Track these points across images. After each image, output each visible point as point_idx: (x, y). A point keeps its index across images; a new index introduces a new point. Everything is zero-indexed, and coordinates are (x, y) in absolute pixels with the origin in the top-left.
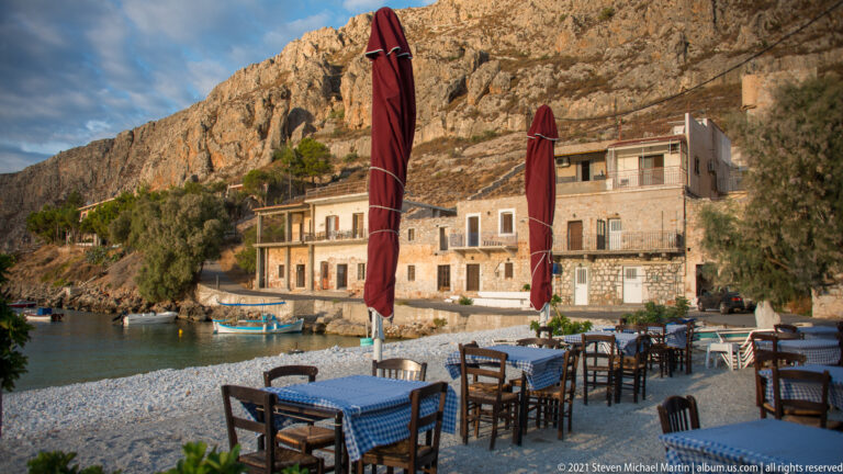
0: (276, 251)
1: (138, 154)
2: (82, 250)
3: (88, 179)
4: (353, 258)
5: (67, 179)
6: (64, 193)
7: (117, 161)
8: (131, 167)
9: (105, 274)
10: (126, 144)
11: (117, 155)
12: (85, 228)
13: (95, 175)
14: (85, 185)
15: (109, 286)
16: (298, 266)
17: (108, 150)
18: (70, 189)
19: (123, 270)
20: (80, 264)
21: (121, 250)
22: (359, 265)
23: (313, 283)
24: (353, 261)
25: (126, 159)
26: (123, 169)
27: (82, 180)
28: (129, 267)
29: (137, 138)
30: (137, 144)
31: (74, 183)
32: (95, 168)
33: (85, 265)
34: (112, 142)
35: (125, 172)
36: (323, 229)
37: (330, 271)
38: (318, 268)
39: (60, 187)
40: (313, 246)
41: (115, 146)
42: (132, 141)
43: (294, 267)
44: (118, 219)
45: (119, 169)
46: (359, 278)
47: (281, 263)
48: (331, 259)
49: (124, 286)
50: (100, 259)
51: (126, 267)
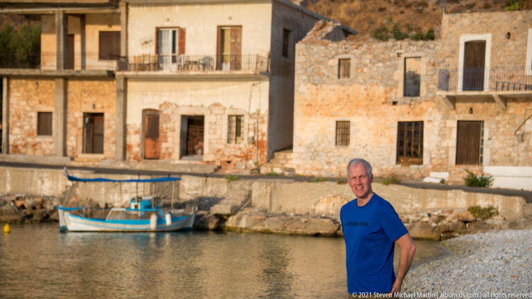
0: (31, 85)
4: (216, 105)
16: (86, 115)
22: (230, 117)
23: (126, 147)
24: (216, 111)
36: (151, 50)
37: (163, 125)
38: (135, 120)
40: (126, 79)
43: (76, 117)
46: (229, 141)
47: (44, 108)
48: (166, 104)
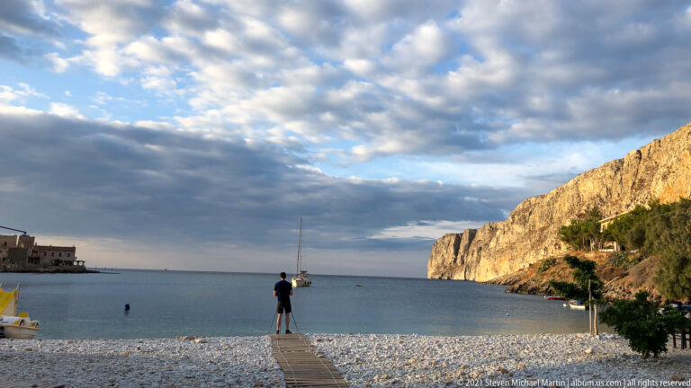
1: (647, 168)
2: (605, 255)
3: (603, 194)
5: (585, 197)
6: (585, 208)
7: (629, 178)
8: (642, 181)
9: (626, 275)
10: (634, 162)
11: (627, 172)
12: (605, 237)
13: (609, 190)
14: (601, 200)
15: (631, 285)
17: (618, 169)
18: (589, 204)
19: (641, 272)
20: (604, 267)
21: (638, 255)
25: (636, 175)
26: (634, 183)
27: (599, 196)
28: (647, 269)
29: (645, 155)
30: (645, 161)
31: (593, 199)
32: (609, 185)
33: (609, 267)
34: (622, 162)
35: (636, 186)
39: (580, 203)
41: (625, 165)
42: (640, 158)
44: (633, 229)
45: (630, 184)
49: (643, 285)
50: (621, 262)
51: (645, 269)
